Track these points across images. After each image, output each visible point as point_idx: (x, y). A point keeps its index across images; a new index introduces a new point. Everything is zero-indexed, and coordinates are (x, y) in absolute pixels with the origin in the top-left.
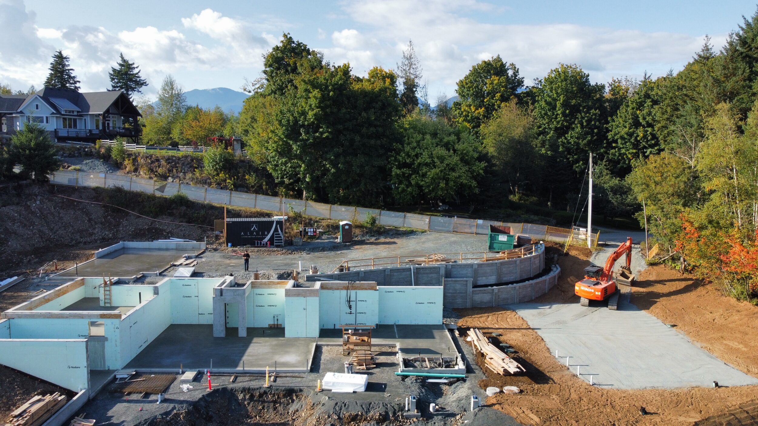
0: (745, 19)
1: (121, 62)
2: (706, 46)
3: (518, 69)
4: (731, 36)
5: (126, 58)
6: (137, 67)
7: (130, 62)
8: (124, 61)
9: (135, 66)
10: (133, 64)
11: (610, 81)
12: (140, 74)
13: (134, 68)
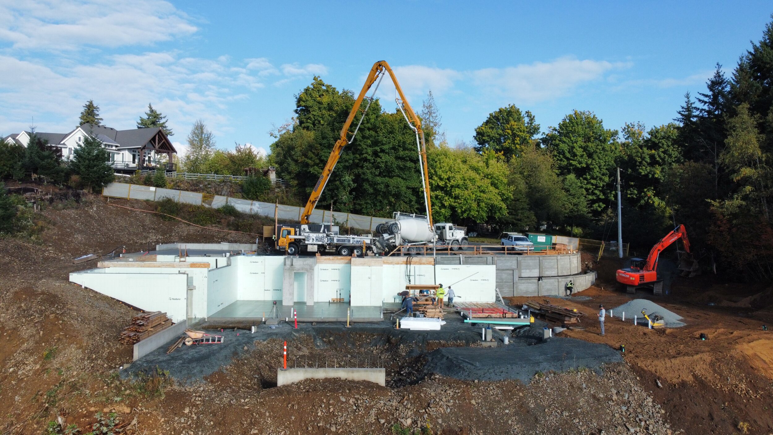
0: (753, 44)
1: (149, 112)
2: (718, 73)
3: (534, 117)
4: (741, 60)
5: (154, 108)
6: (164, 117)
7: (158, 113)
8: (152, 111)
9: (162, 116)
10: (161, 114)
11: (624, 126)
12: (166, 124)
13: (161, 118)
